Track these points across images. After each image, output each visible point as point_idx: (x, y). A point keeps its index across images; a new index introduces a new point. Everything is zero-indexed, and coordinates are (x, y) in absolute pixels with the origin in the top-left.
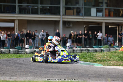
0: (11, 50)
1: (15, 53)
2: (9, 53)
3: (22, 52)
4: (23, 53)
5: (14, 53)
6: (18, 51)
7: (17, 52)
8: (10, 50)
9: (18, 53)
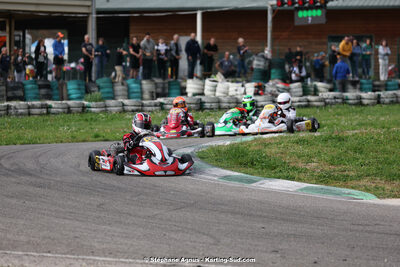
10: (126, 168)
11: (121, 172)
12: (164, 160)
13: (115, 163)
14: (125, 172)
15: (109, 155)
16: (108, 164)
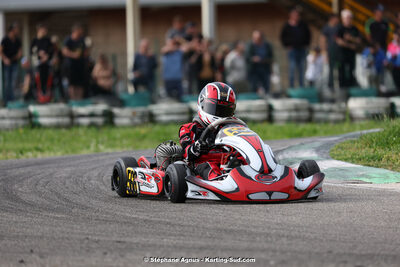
0: (277, 104)
1: (298, 120)
2: (270, 119)
3: (330, 111)
4: (333, 116)
5: (289, 120)
6: (311, 111)
7: (304, 114)
8: (270, 108)
9: (309, 120)
10: (191, 187)
11: (180, 197)
12: (265, 171)
13: (167, 178)
14: (189, 195)
15: (153, 166)
16: (153, 182)
